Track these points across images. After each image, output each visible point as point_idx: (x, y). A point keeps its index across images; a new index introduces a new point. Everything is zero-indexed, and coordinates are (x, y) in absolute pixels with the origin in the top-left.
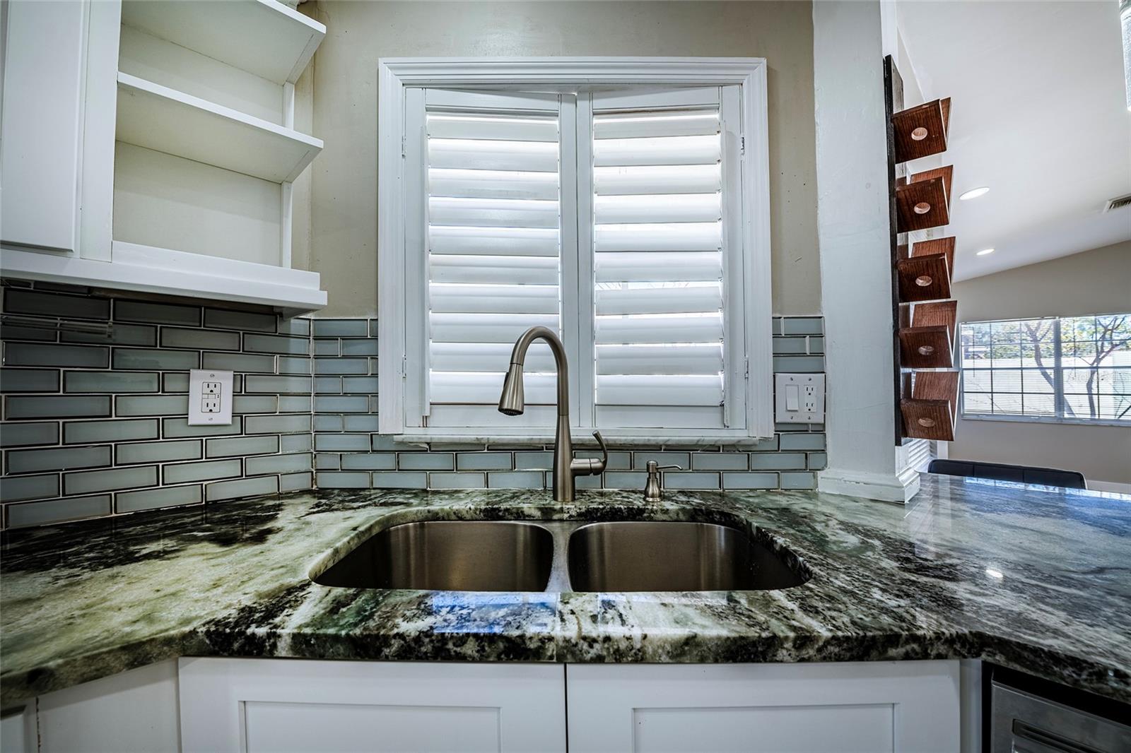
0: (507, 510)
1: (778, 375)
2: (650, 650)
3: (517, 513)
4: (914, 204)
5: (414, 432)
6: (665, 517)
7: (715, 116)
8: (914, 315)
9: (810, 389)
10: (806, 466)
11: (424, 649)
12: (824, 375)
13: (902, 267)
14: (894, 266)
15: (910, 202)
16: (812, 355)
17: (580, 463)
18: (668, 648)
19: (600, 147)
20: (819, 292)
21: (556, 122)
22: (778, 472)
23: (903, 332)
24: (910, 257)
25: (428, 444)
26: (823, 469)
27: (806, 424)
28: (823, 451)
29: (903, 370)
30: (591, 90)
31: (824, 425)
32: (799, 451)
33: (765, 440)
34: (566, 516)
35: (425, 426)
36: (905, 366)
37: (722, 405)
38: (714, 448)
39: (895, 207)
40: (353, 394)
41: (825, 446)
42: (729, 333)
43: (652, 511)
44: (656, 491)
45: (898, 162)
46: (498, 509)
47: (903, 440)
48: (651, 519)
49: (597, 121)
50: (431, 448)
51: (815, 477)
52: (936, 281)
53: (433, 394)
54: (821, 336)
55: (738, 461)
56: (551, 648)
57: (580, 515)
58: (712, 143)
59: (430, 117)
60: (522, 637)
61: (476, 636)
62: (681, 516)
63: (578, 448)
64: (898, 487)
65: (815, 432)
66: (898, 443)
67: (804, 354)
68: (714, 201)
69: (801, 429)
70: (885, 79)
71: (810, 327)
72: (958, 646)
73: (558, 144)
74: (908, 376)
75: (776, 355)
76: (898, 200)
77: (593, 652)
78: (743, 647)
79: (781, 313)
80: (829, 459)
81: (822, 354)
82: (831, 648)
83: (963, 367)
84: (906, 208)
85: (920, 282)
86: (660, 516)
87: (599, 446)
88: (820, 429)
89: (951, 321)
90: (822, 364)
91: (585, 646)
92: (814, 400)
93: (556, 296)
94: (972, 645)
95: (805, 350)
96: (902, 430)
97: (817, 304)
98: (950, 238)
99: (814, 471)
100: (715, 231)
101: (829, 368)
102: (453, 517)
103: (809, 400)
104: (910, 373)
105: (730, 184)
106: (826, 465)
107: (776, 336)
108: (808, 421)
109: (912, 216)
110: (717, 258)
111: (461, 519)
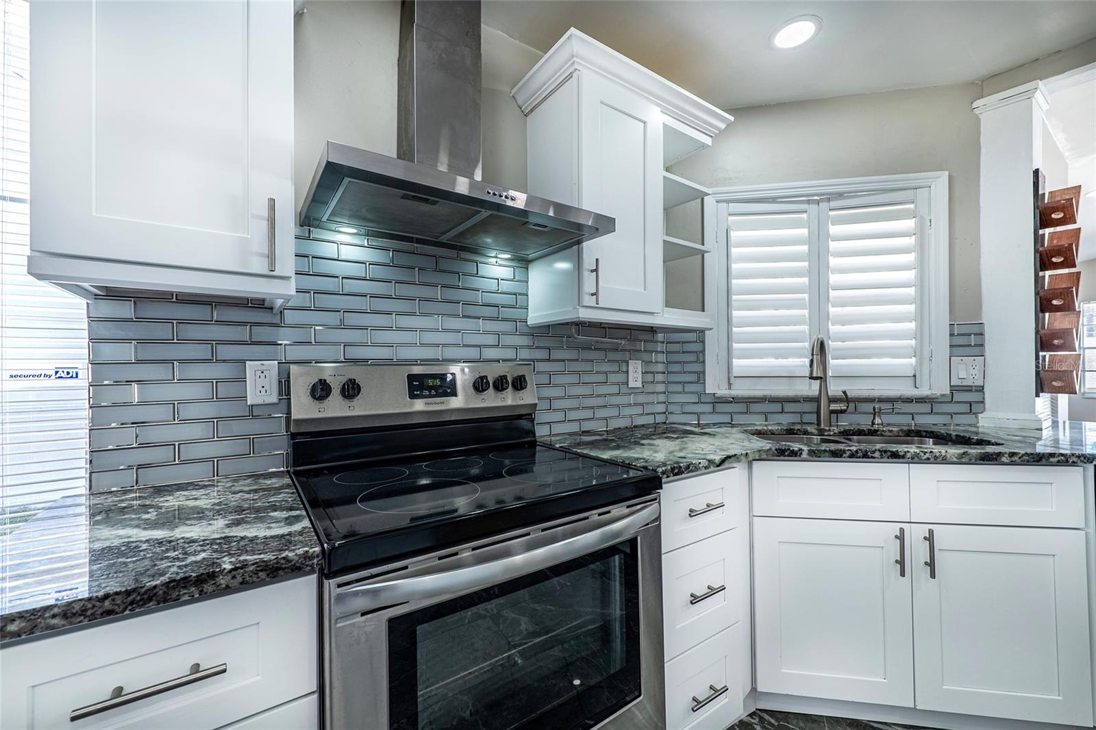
0: (798, 430)
1: (952, 358)
2: (948, 456)
3: (804, 431)
4: (1052, 257)
5: (723, 392)
6: (890, 434)
7: (912, 206)
8: (1049, 320)
9: (974, 365)
10: (971, 410)
11: (859, 455)
12: (983, 357)
13: (1042, 294)
14: (1037, 293)
15: (1049, 255)
16: (975, 345)
17: (834, 407)
18: (956, 455)
19: (834, 230)
20: (981, 308)
21: (804, 216)
22: (951, 415)
23: (1042, 332)
24: (1046, 288)
25: (733, 398)
26: (982, 413)
27: (971, 386)
28: (983, 402)
29: (1041, 354)
30: (829, 197)
31: (983, 387)
32: (966, 402)
33: (943, 395)
34: (832, 433)
35: (730, 388)
36: (1043, 350)
37: (915, 376)
38: (909, 400)
39: (1039, 259)
40: (690, 372)
41: (984, 399)
42: (919, 335)
43: (883, 431)
44: (880, 421)
45: (1041, 229)
46: (794, 429)
47: (1041, 394)
48: (882, 435)
49: (831, 213)
50: (735, 400)
51: (977, 417)
52: (1067, 302)
53: (736, 371)
54: (982, 334)
55: (926, 408)
56: (909, 455)
57: (840, 433)
58: (909, 224)
59: (731, 218)
60: (897, 451)
61: (879, 450)
62: (901, 434)
63: (833, 400)
64: (1037, 421)
65: (977, 391)
66: (1037, 395)
67: (970, 345)
68: (911, 258)
69: (968, 389)
70: (1034, 183)
71: (976, 329)
72: (1082, 459)
73: (807, 229)
74: (1044, 357)
75: (951, 346)
76: (1041, 255)
77: (925, 457)
78: (987, 456)
79: (954, 321)
80: (986, 407)
81: (982, 345)
82: (1025, 457)
83: (1085, 346)
84: (1046, 259)
85: (1055, 302)
86: (888, 434)
87: (846, 399)
88: (981, 389)
89: (1076, 324)
90: (984, 351)
91: (923, 454)
92: (977, 373)
93: (805, 316)
94: (1089, 459)
95: (971, 342)
96: (1040, 387)
97: (979, 316)
98: (1077, 272)
99: (976, 414)
100: (910, 275)
101: (987, 354)
102: (770, 433)
103: (973, 372)
104: (1045, 356)
105: (922, 247)
106: (984, 410)
107: (952, 335)
108: (972, 384)
109: (1050, 263)
110: (912, 291)
111: (773, 434)
